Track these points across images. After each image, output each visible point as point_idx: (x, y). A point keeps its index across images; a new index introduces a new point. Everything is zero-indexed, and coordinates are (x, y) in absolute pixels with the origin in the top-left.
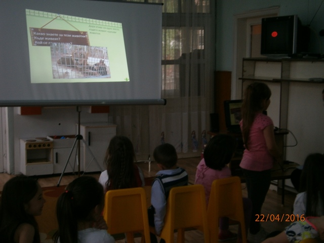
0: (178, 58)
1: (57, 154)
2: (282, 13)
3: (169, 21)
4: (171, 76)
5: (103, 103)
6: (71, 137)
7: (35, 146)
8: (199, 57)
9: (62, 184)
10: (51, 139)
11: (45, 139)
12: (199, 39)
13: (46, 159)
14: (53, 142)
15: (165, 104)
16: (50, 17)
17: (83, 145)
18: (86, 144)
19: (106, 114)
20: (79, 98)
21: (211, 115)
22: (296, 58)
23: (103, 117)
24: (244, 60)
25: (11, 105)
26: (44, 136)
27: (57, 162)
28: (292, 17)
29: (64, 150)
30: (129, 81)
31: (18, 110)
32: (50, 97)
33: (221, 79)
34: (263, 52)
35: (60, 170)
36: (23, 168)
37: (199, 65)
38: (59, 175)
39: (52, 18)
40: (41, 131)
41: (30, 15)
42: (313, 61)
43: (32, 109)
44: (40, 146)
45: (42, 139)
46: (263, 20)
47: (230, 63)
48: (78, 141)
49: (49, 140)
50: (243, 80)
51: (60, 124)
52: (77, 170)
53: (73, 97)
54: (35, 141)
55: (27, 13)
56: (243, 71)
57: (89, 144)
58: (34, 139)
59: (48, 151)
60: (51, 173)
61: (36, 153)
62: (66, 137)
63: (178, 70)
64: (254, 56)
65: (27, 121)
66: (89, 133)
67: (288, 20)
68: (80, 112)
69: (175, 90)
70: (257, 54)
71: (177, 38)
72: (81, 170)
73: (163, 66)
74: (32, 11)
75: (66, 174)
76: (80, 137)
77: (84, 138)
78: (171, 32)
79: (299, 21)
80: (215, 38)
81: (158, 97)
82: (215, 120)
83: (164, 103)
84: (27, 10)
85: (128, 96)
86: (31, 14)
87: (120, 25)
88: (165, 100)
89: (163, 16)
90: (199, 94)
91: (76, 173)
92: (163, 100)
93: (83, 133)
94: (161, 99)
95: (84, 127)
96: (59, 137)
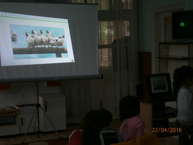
0: (110, 43)
1: (22, 118)
3: (103, 16)
4: (106, 58)
5: (56, 79)
6: (32, 105)
7: (5, 113)
8: (126, 42)
9: (26, 142)
10: (17, 108)
11: (13, 108)
13: (14, 123)
14: (19, 110)
15: (102, 78)
16: (15, 16)
17: (41, 111)
18: (43, 111)
19: (58, 87)
20: (37, 76)
21: (137, 86)
23: (56, 90)
24: (160, 43)
26: (12, 105)
27: (22, 125)
29: (27, 115)
30: (74, 61)
32: (16, 76)
34: (174, 37)
35: (24, 130)
37: (127, 48)
38: (23, 134)
40: (9, 102)
44: (9, 113)
45: (11, 107)
46: (173, 13)
47: (150, 46)
48: (37, 108)
49: (16, 108)
50: (160, 58)
51: (23, 96)
52: (37, 130)
53: (33, 75)
54: (6, 109)
56: (160, 51)
57: (46, 111)
58: (5, 108)
59: (15, 117)
60: (18, 133)
62: (28, 105)
63: (111, 53)
64: (167, 41)
66: (46, 102)
68: (38, 87)
69: (109, 66)
70: (170, 39)
72: (40, 130)
73: (100, 49)
75: (29, 134)
76: (38, 105)
77: (42, 106)
78: (105, 24)
81: (96, 73)
83: (101, 77)
87: (66, 21)
88: (102, 75)
89: (98, 13)
90: (128, 70)
91: (37, 133)
92: (100, 75)
93: (41, 102)
94: (99, 74)
95: (42, 97)
96: (23, 106)
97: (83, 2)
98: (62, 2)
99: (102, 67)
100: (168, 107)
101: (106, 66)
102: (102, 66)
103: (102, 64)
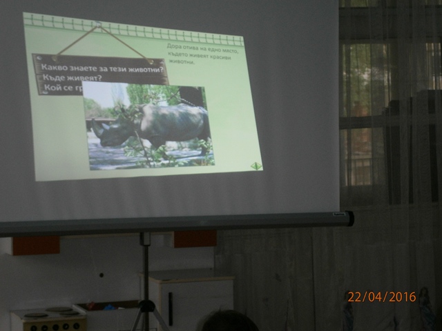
4: (362, 160)
5: (202, 223)
6: (128, 305)
7: (45, 328)
10: (82, 311)
11: (68, 312)
15: (351, 223)
16: (80, 28)
17: (156, 325)
18: (162, 323)
19: (210, 250)
20: (145, 214)
23: (201, 258)
26: (65, 302)
30: (261, 169)
31: (7, 245)
32: (80, 212)
37: (432, 128)
39: (83, 31)
41: (33, 25)
44: (56, 328)
48: (143, 314)
49: (77, 314)
51: (102, 275)
53: (131, 211)
54: (46, 316)
55: (26, 22)
57: (171, 323)
58: (46, 313)
62: (116, 305)
63: (381, 144)
66: (170, 295)
68: (146, 247)
73: (345, 132)
74: (38, 16)
76: (147, 306)
77: (158, 308)
78: (361, 51)
81: (331, 204)
83: (348, 220)
84: (26, 15)
85: (260, 207)
86: (36, 23)
87: (239, 40)
88: (351, 214)
90: (435, 198)
92: (345, 213)
93: (156, 295)
94: (341, 211)
95: (158, 281)
96: (99, 307)
99: (350, 187)
101: (366, 183)
102: (353, 183)
103: (353, 177)
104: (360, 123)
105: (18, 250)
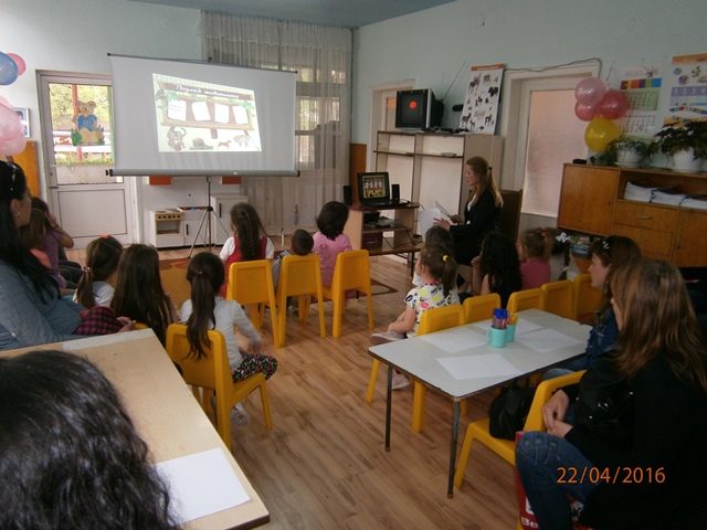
0: (312, 129)
1: (187, 225)
2: (417, 86)
3: (304, 90)
5: (235, 174)
6: (201, 208)
7: (164, 217)
8: (334, 129)
10: (181, 211)
11: (175, 210)
12: (335, 110)
13: (177, 231)
14: (183, 214)
15: (299, 176)
17: (214, 217)
18: (216, 216)
19: (238, 185)
20: (209, 169)
21: (345, 187)
22: (429, 132)
23: (234, 189)
24: (379, 132)
25: (139, 174)
26: (173, 206)
27: (187, 234)
28: (427, 91)
29: (194, 221)
30: (261, 151)
31: (147, 180)
32: (179, 167)
33: (356, 152)
34: (397, 126)
35: (191, 242)
36: (152, 240)
37: (334, 137)
38: (190, 247)
40: (170, 202)
42: (445, 135)
43: (160, 179)
44: (169, 217)
45: (172, 210)
46: (398, 93)
47: (366, 137)
48: (208, 212)
49: (179, 211)
50: (378, 153)
51: (190, 195)
52: (208, 242)
53: (203, 167)
55: (154, 78)
56: (378, 144)
57: (220, 216)
58: (165, 211)
59: (178, 222)
60: (182, 245)
61: (167, 224)
62: (196, 208)
63: (313, 143)
64: (388, 130)
65: (156, 191)
66: (220, 204)
67: (422, 94)
68: (210, 183)
69: (309, 163)
70: (392, 127)
71: (312, 110)
73: (297, 136)
74: (159, 75)
75: (196, 247)
76: (210, 209)
77: (215, 209)
78: (305, 104)
79: (433, 95)
80: (351, 108)
81: (292, 168)
82: (348, 191)
83: (297, 175)
84: (154, 75)
85: (260, 167)
87: (252, 92)
88: (299, 172)
89: (297, 85)
90: (334, 167)
92: (296, 172)
93: (213, 205)
94: (295, 170)
95: (215, 198)
96: (189, 209)
97: (276, 68)
98: (247, 66)
100: (384, 218)
102: (301, 160)
104: (304, 133)
105: (151, 183)
